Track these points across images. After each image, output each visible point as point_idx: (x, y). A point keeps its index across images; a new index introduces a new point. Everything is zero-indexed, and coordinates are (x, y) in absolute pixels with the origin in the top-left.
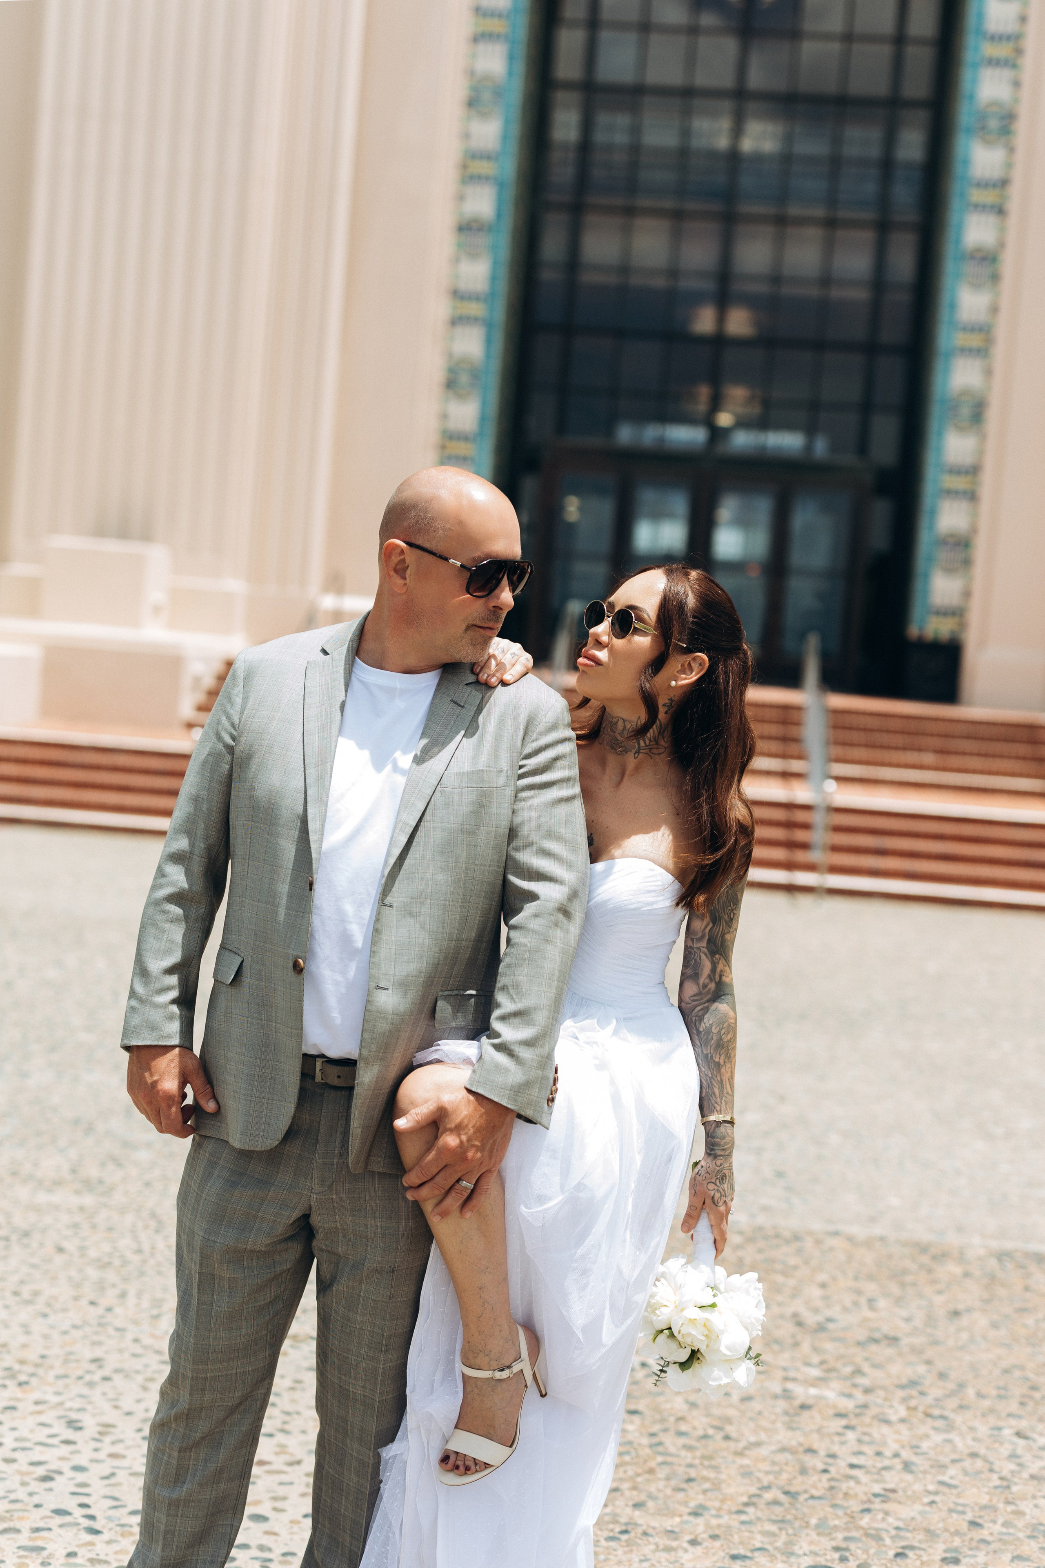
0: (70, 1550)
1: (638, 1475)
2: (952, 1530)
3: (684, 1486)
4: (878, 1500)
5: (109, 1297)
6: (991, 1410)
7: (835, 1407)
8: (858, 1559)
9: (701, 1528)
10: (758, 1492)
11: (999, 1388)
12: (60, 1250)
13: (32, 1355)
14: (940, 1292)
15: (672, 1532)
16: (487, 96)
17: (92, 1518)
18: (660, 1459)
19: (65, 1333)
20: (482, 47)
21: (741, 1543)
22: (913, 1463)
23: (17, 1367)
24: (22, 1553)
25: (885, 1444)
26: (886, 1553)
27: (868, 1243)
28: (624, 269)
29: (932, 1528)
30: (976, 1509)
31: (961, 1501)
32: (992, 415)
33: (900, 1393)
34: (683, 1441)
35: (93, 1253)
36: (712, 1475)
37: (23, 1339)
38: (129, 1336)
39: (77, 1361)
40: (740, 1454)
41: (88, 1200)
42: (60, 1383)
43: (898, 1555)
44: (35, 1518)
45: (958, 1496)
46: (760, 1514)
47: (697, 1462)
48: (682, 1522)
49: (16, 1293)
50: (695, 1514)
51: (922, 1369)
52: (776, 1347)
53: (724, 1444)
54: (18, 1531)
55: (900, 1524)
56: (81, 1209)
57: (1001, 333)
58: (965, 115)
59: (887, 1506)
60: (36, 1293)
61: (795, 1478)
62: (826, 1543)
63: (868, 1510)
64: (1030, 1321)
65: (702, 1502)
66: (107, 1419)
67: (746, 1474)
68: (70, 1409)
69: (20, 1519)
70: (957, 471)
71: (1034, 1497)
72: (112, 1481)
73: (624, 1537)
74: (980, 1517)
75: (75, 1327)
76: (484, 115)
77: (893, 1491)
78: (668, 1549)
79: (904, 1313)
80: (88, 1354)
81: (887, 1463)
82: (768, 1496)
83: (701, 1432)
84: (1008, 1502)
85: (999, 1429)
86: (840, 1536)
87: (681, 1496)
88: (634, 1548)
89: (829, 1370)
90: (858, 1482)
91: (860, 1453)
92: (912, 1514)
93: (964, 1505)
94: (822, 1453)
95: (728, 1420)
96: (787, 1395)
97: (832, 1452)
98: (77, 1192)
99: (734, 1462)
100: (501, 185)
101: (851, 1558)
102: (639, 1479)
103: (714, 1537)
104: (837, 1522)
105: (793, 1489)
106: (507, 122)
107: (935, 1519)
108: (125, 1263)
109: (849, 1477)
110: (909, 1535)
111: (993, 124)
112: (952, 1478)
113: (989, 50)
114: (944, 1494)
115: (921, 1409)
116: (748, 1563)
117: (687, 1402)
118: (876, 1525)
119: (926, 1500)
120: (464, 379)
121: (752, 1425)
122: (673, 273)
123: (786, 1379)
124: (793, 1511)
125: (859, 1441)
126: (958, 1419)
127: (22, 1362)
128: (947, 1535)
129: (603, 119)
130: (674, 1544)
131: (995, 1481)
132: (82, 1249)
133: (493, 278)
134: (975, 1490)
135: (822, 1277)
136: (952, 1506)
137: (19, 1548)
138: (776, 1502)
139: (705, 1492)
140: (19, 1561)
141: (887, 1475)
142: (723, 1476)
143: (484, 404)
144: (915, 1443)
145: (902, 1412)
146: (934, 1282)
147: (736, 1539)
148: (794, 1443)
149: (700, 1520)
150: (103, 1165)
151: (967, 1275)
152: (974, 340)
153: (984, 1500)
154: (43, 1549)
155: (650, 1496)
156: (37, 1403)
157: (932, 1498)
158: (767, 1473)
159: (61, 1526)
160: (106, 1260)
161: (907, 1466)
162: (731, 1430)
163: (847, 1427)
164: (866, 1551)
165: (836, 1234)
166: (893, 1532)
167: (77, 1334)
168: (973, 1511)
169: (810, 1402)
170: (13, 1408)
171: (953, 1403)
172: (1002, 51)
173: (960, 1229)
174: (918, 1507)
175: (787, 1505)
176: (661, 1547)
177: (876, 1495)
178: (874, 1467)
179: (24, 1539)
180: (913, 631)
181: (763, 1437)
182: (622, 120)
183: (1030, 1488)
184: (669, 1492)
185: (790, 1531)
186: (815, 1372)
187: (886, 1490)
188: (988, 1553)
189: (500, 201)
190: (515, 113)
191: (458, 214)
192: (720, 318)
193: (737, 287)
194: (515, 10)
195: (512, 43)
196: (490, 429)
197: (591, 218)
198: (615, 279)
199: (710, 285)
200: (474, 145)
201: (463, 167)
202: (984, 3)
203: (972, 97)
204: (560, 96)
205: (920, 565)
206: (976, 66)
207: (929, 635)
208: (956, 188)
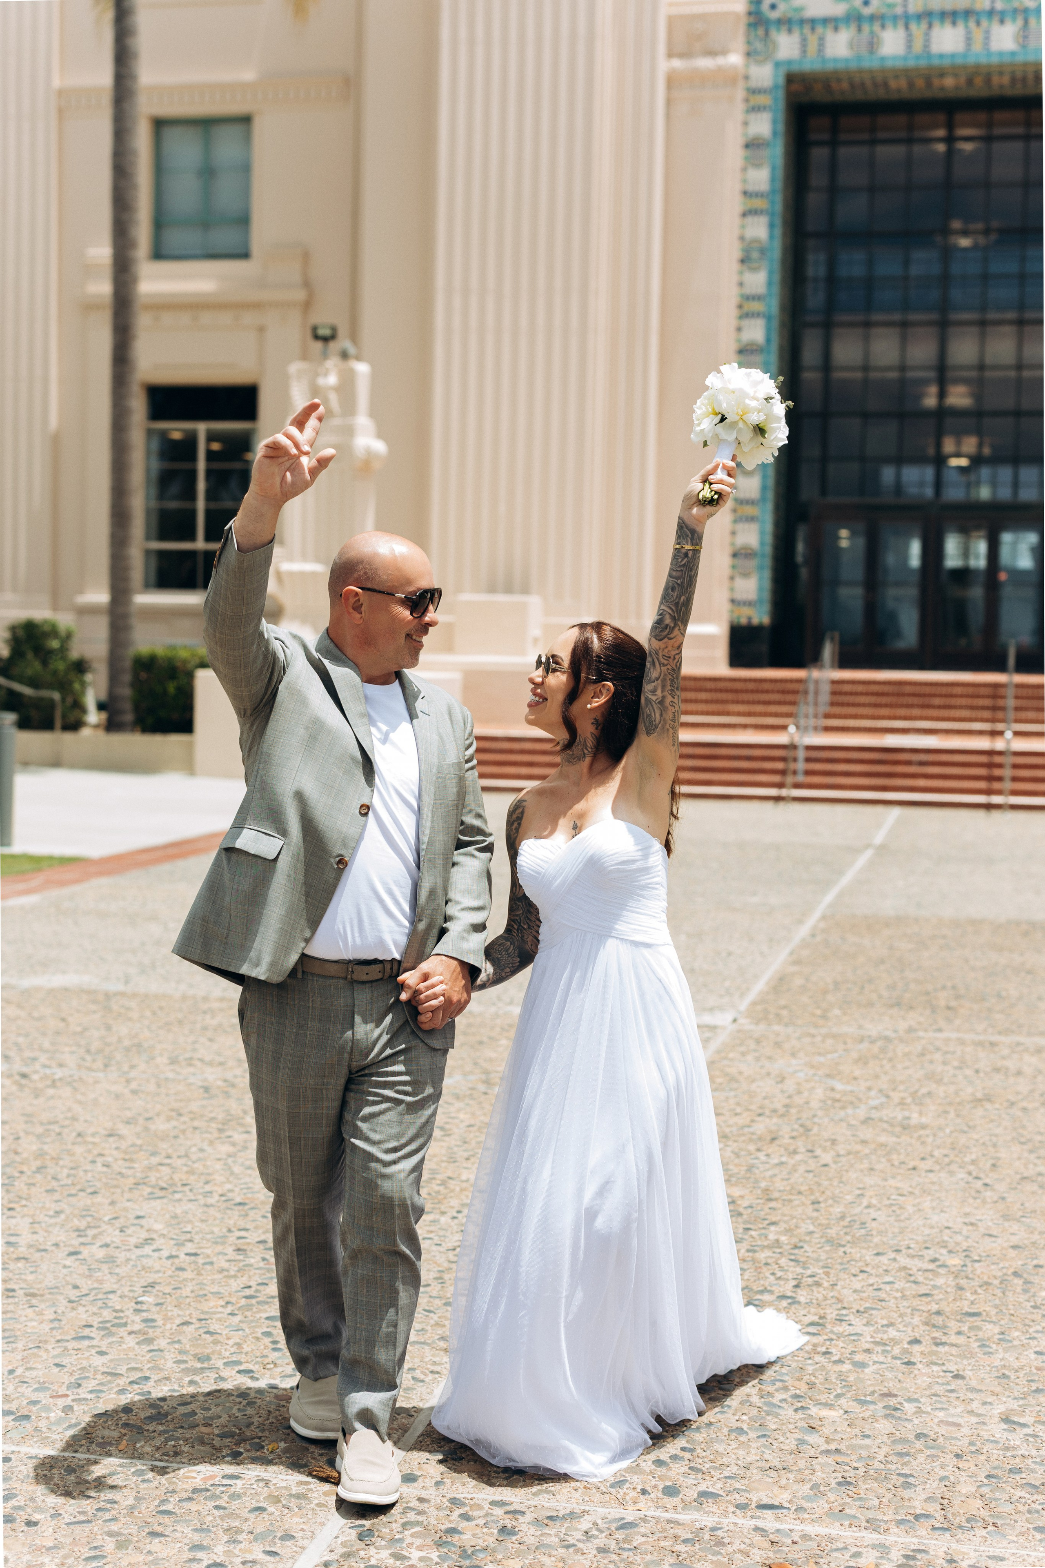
16: (755, 255)
20: (749, 219)
28: (866, 368)
76: (754, 270)
100: (768, 318)
106: (771, 273)
122: (903, 368)
129: (844, 257)
143: (764, 477)
182: (859, 255)
189: (768, 330)
190: (777, 266)
191: (739, 341)
192: (942, 395)
193: (950, 374)
194: (773, 191)
195: (772, 215)
196: (770, 495)
197: (838, 332)
198: (859, 375)
199: (932, 374)
200: (748, 291)
201: (740, 307)
204: (810, 242)
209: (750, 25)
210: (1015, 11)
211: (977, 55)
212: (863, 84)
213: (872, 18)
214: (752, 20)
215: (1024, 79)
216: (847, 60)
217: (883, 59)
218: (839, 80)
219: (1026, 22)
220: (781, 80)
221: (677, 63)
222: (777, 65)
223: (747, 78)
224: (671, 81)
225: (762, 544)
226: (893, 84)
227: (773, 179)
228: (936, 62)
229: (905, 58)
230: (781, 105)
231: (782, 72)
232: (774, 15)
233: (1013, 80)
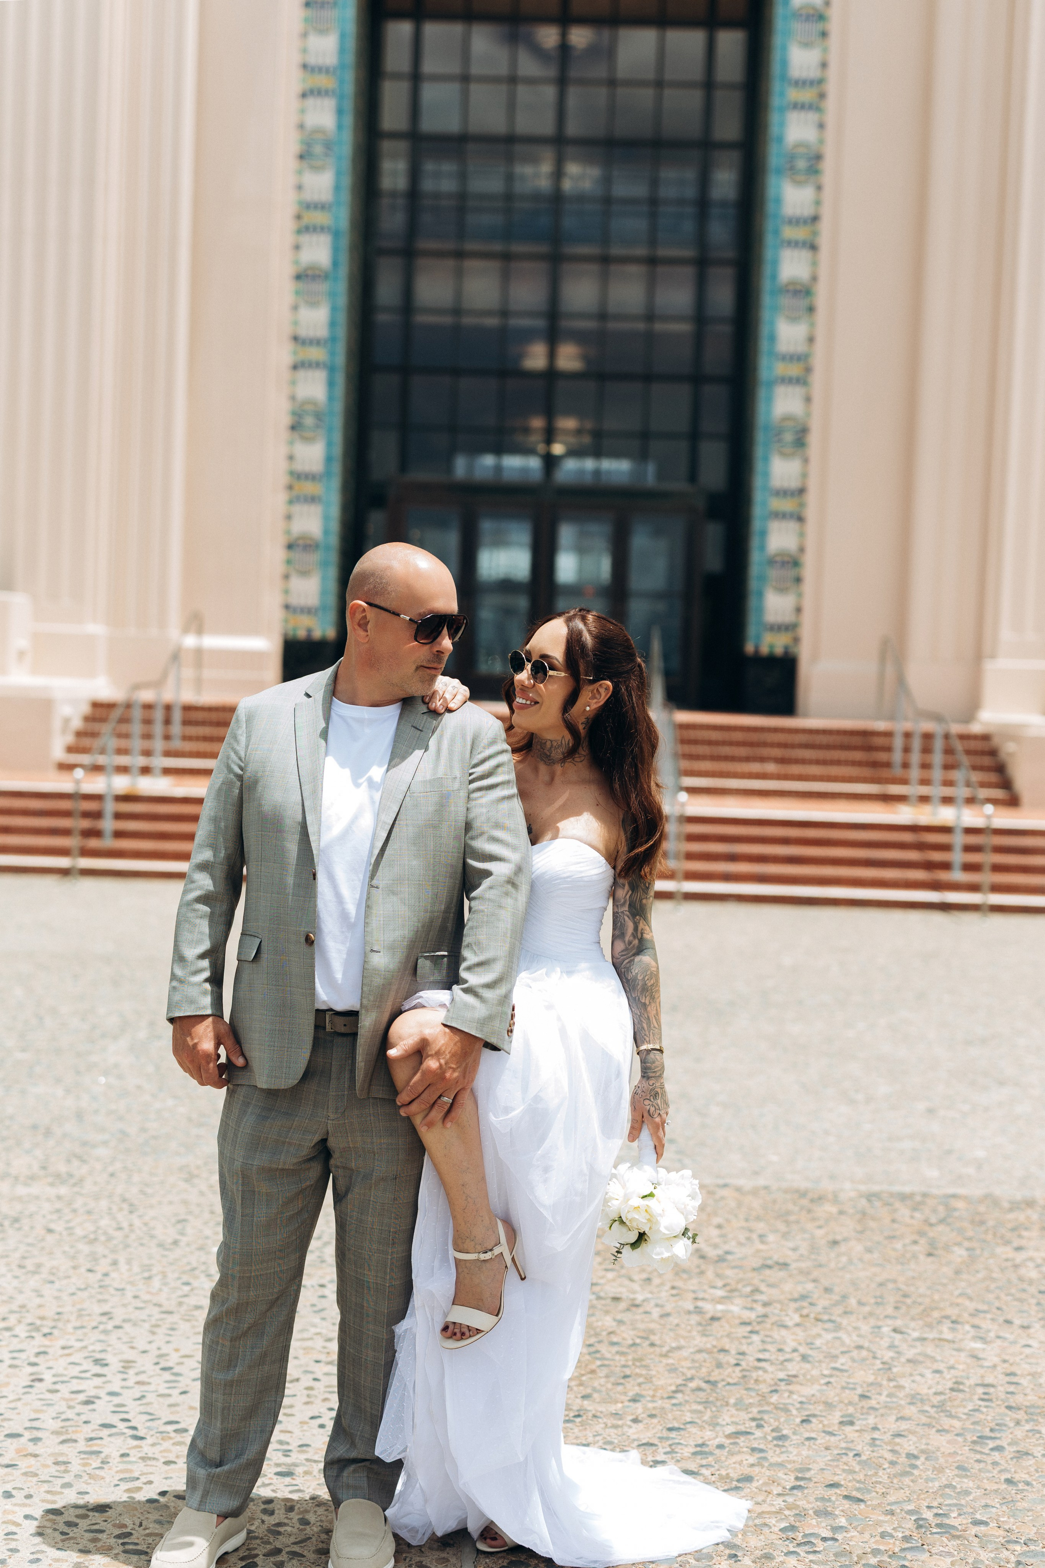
0: (122, 1452)
1: (583, 1375)
2: (846, 1401)
3: (622, 1381)
4: (783, 1383)
5: (103, 1266)
6: (871, 1314)
7: (740, 1318)
8: (771, 1425)
9: (640, 1411)
10: (683, 1382)
11: (876, 1297)
12: (50, 1231)
13: (50, 1312)
14: (820, 1227)
15: (616, 1414)
16: (318, 149)
17: (135, 1428)
18: (599, 1363)
19: (73, 1294)
20: (310, 102)
21: (674, 1419)
22: (809, 1356)
23: (38, 1322)
24: (83, 1456)
25: (785, 1342)
26: (794, 1420)
27: (755, 1192)
28: (457, 311)
29: (830, 1401)
30: (865, 1385)
31: (851, 1381)
32: (814, 439)
33: (793, 1305)
34: (615, 1349)
35: (79, 1232)
36: (644, 1372)
37: (38, 1301)
38: (129, 1294)
39: (89, 1315)
40: (665, 1355)
41: (63, 1190)
42: (80, 1332)
43: (803, 1421)
44: (87, 1431)
45: (849, 1377)
46: (687, 1398)
47: (630, 1363)
48: (623, 1407)
49: (21, 1267)
50: (634, 1400)
51: (810, 1286)
52: (685, 1276)
53: (651, 1350)
54: (75, 1441)
55: (804, 1399)
56: (59, 1198)
57: (818, 362)
58: (774, 157)
59: (790, 1388)
60: (39, 1266)
61: (713, 1371)
62: (744, 1415)
63: (776, 1391)
64: (899, 1246)
65: (639, 1392)
66: (125, 1357)
67: (672, 1370)
68: (94, 1351)
69: (76, 1432)
70: (783, 493)
71: (911, 1375)
72: (144, 1401)
73: (578, 1420)
74: (868, 1391)
75: (80, 1289)
76: (316, 169)
77: (795, 1376)
78: (615, 1427)
79: (791, 1244)
80: (97, 1309)
81: (788, 1356)
82: (692, 1385)
83: (630, 1342)
84: (890, 1380)
85: (879, 1327)
86: (755, 1410)
87: (620, 1388)
88: (587, 1427)
89: (732, 1291)
90: (765, 1371)
91: (765, 1350)
92: (812, 1392)
93: (855, 1384)
94: (733, 1352)
95: (652, 1332)
96: (698, 1311)
97: (741, 1351)
98: (52, 1185)
99: (661, 1362)
100: (336, 234)
101: (765, 1425)
102: (584, 1378)
103: (652, 1416)
104: (751, 1401)
105: (712, 1379)
106: (338, 174)
107: (831, 1395)
108: (110, 1239)
109: (758, 1368)
110: (811, 1407)
111: (801, 164)
112: (842, 1364)
113: (794, 95)
114: (837, 1376)
115: (812, 1316)
116: (682, 1432)
117: (615, 1320)
118: (783, 1401)
119: (823, 1381)
120: (309, 421)
121: (672, 1334)
122: (504, 313)
123: (696, 1299)
124: (715, 1395)
125: (763, 1342)
126: (844, 1322)
127: (42, 1318)
128: (842, 1405)
129: (429, 166)
130: (620, 1423)
131: (878, 1364)
132: (70, 1229)
133: (332, 324)
134: (862, 1373)
135: (717, 1220)
136: (844, 1384)
137: (79, 1452)
138: (699, 1389)
139: (639, 1385)
140: (82, 1461)
141: (789, 1365)
142: (653, 1373)
143: (329, 444)
144: (809, 1341)
145: (797, 1318)
146: (814, 1219)
147: (670, 1416)
148: (709, 1346)
149: (638, 1405)
150: (69, 1161)
151: (841, 1213)
152: (794, 370)
153: (871, 1379)
154: (100, 1452)
155: (595, 1389)
156: (63, 1348)
157: (827, 1380)
158: (689, 1368)
159: (110, 1435)
160: (92, 1236)
161: (804, 1358)
162: (655, 1338)
163: (751, 1332)
164: (776, 1420)
165: (725, 1186)
166: (798, 1406)
167: (84, 1295)
168: (862, 1387)
169: (719, 1315)
170: (45, 1353)
171: (839, 1310)
172: (806, 95)
173: (832, 1177)
174: (816, 1387)
175: (709, 1391)
176: (609, 1425)
177: (781, 1380)
178: (777, 1360)
179: (82, 1446)
180: (750, 648)
181: (682, 1342)
182: (449, 167)
183: (908, 1369)
184: (609, 1386)
185: (714, 1409)
186: (720, 1293)
187: (789, 1376)
188: (876, 1417)
189: (335, 250)
190: (346, 164)
191: (296, 262)
192: (552, 355)
193: (565, 324)
194: (342, 66)
195: (341, 98)
196: (337, 468)
197: (421, 262)
198: (448, 320)
199: (540, 323)
200: (308, 197)
201: (299, 217)
202: (784, 48)
203: (780, 139)
204: (386, 146)
205: (753, 584)
206: (783, 110)
207: (765, 650)
208: (769, 226)
225: (326, 532)
227: (342, 51)
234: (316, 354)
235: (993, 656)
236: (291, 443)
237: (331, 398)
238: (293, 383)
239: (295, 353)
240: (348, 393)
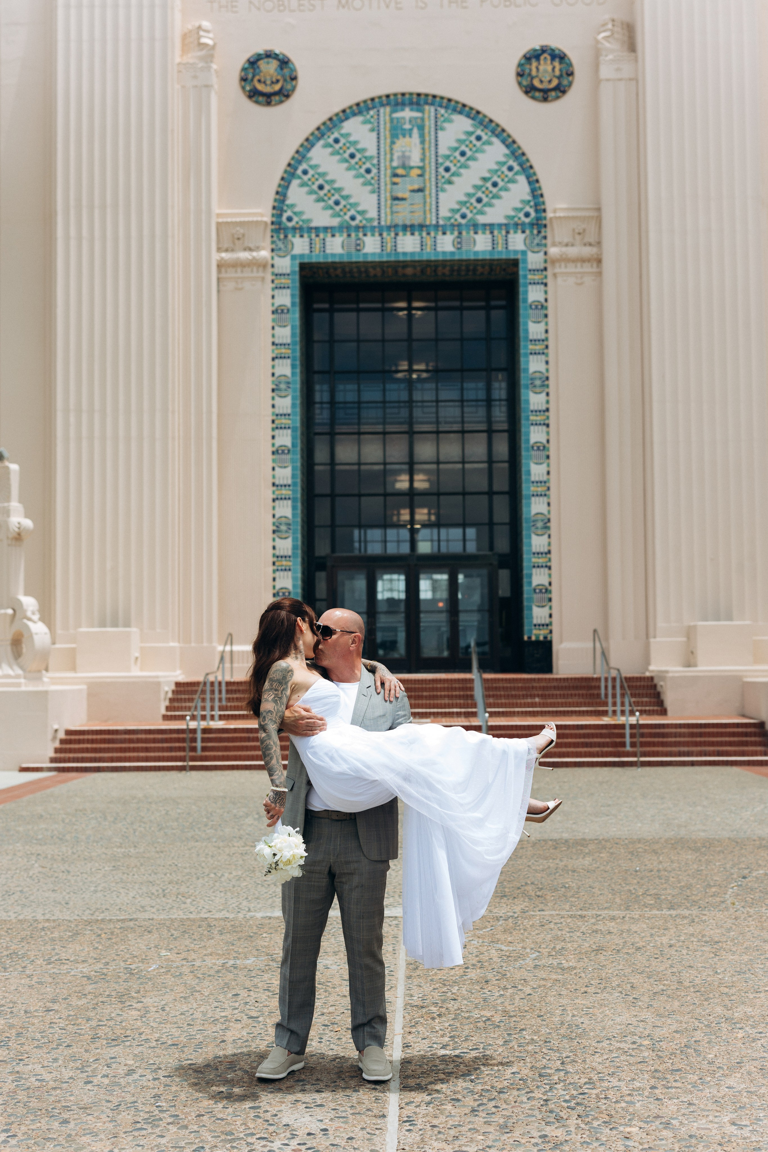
20: (278, 362)
28: (359, 464)
32: (553, 524)
57: (553, 485)
58: (523, 381)
70: (539, 554)
76: (282, 396)
100: (294, 430)
106: (293, 398)
111: (538, 382)
113: (531, 347)
120: (283, 528)
122: (385, 464)
129: (341, 387)
133: (293, 476)
143: (294, 540)
152: (540, 489)
172: (538, 347)
180: (526, 638)
182: (352, 387)
189: (294, 438)
190: (298, 394)
191: (273, 445)
192: (411, 481)
193: (416, 467)
194: (294, 343)
195: (294, 359)
196: (299, 552)
197: (339, 438)
198: (356, 467)
199: (404, 467)
200: (277, 411)
201: (273, 422)
202: (526, 324)
203: (527, 370)
204: (316, 377)
205: (525, 603)
206: (526, 355)
207: (533, 638)
208: (523, 415)
209: (272, 231)
210: (453, 225)
211: (429, 254)
212: (351, 271)
213: (357, 228)
214: (274, 227)
215: (459, 270)
216: (341, 255)
217: (366, 255)
218: (335, 269)
219: (460, 233)
220: (297, 269)
221: (224, 255)
222: (294, 258)
223: (273, 266)
224: (219, 266)
225: (294, 586)
226: (372, 272)
227: (293, 335)
228: (401, 258)
229: (380, 255)
230: (297, 284)
231: (297, 262)
232: (290, 225)
233: (452, 271)
234: (285, 492)
235: (655, 637)
236: (274, 540)
237: (294, 515)
238: (274, 508)
239: (274, 492)
240: (302, 512)
